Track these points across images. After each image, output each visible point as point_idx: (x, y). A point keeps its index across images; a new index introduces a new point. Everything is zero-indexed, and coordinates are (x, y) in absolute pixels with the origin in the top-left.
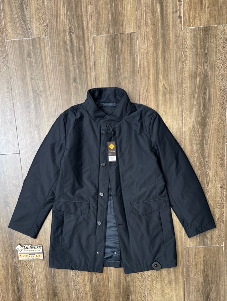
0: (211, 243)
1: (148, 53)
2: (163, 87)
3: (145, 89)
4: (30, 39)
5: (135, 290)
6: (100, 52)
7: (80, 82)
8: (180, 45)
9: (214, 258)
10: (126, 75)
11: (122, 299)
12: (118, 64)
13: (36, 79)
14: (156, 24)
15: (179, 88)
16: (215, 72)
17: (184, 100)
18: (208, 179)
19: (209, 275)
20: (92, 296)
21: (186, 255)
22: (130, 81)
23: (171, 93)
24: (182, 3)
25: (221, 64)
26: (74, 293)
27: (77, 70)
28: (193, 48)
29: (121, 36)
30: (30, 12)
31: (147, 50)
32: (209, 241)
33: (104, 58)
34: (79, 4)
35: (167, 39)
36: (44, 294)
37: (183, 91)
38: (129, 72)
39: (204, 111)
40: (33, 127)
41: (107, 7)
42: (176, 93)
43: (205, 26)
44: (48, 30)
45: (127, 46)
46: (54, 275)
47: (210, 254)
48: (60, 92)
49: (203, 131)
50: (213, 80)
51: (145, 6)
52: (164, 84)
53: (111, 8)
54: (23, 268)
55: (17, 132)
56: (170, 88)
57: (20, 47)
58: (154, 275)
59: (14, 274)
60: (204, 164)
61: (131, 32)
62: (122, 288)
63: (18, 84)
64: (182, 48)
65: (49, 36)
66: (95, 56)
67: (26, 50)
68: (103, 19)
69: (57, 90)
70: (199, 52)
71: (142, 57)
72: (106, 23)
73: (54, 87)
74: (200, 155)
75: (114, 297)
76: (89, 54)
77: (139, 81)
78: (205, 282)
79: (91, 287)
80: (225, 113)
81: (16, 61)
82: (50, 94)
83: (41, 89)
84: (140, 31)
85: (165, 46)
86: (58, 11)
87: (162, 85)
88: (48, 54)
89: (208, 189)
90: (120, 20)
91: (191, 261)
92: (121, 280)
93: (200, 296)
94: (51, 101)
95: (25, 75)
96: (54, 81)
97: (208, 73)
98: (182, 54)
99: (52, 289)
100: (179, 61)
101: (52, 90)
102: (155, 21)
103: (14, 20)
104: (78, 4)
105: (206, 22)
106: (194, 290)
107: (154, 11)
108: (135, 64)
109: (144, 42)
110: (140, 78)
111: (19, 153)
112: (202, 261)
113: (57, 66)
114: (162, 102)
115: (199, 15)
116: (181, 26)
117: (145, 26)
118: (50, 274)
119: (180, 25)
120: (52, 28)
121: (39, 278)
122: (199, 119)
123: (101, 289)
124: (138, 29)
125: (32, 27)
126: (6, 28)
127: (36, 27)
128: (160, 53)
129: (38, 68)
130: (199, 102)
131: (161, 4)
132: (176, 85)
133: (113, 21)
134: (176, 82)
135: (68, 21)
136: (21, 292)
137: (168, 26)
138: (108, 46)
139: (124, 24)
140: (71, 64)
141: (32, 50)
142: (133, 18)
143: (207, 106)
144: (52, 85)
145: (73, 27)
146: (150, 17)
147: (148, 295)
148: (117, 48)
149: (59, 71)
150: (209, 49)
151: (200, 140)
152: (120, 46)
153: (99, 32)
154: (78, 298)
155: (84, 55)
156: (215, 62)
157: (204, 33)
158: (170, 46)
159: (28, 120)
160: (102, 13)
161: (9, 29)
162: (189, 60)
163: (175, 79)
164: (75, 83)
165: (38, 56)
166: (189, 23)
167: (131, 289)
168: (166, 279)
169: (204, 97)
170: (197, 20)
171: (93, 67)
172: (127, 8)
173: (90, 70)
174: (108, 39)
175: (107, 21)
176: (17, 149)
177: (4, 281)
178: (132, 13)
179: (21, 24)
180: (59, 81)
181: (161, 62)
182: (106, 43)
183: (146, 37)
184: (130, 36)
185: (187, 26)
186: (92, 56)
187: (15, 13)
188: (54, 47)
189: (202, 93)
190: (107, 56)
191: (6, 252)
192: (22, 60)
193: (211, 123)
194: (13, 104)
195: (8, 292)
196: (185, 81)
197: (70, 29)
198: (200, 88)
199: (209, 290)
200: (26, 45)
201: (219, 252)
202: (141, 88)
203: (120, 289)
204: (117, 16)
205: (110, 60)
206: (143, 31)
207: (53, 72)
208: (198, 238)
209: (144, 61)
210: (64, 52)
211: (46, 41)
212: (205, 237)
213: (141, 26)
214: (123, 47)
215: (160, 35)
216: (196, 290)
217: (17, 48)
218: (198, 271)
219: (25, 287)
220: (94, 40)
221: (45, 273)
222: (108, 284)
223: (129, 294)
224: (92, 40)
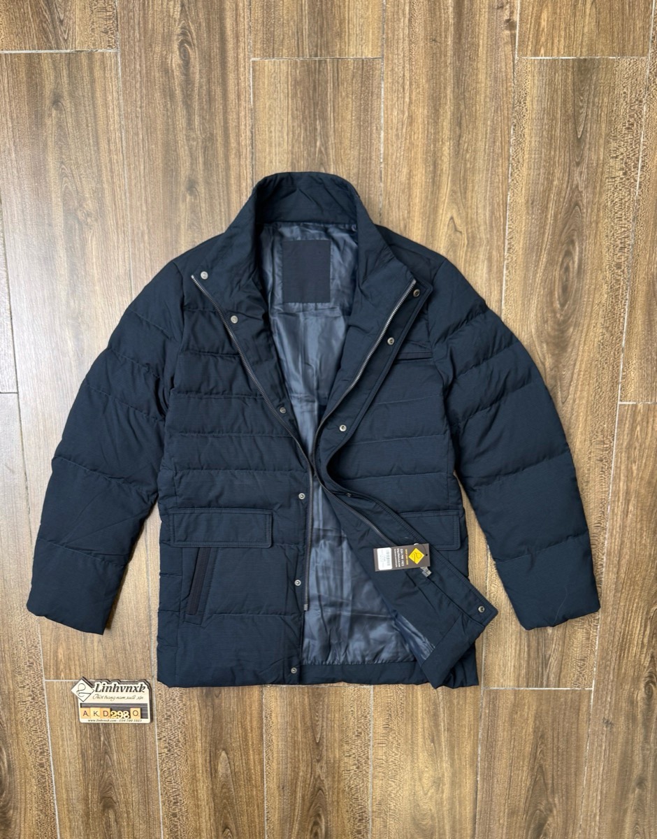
0: (559, 680)
1: (411, 124)
2: (450, 225)
3: (397, 227)
4: (61, 54)
5: (338, 802)
6: (270, 109)
7: (207, 195)
8: (505, 106)
9: (564, 721)
11: (300, 824)
12: (323, 149)
13: (75, 175)
14: (438, 39)
15: (495, 232)
16: (600, 194)
17: (507, 269)
19: (545, 769)
20: (215, 813)
21: (487, 711)
23: (471, 245)
25: (621, 173)
26: (164, 803)
27: (200, 158)
28: (543, 118)
29: (333, 65)
31: (409, 116)
32: (553, 676)
33: (282, 128)
35: (468, 85)
36: (75, 801)
37: (507, 242)
38: (351, 173)
39: (563, 305)
40: (59, 318)
42: (486, 246)
43: (581, 55)
44: (118, 30)
45: (351, 96)
46: (105, 749)
47: (553, 711)
48: (145, 218)
49: (556, 361)
50: (595, 217)
52: (452, 218)
55: (12, 330)
57: (31, 76)
58: (392, 761)
61: (364, 57)
62: (299, 795)
63: (21, 187)
64: (510, 116)
65: (122, 49)
66: (254, 118)
67: (47, 86)
68: (285, 12)
69: (137, 211)
70: (558, 131)
71: (392, 133)
72: (292, 23)
73: (128, 203)
75: (275, 817)
76: (238, 114)
78: (534, 786)
79: (212, 788)
80: (622, 315)
81: (17, 117)
82: (117, 224)
83: (90, 205)
84: (390, 56)
85: (462, 107)
87: (448, 219)
88: (115, 103)
90: (334, 17)
91: (501, 728)
92: (298, 773)
93: (518, 825)
94: (118, 242)
95: (44, 160)
96: (130, 185)
97: (581, 196)
98: (509, 133)
99: (100, 787)
100: (500, 155)
101: (122, 210)
102: (437, 30)
105: (584, 44)
106: (502, 808)
108: (370, 153)
109: (402, 91)
110: (383, 195)
111: (16, 391)
112: (531, 730)
113: (140, 141)
115: (566, 24)
116: (513, 51)
117: (407, 42)
118: (95, 746)
119: (509, 47)
120: (129, 24)
121: (61, 756)
122: (549, 328)
123: (241, 794)
124: (388, 50)
125: (70, 19)
127: (80, 20)
128: (445, 127)
129: (81, 143)
130: (551, 279)
132: (488, 224)
133: (314, 18)
134: (487, 215)
135: (179, 9)
136: (9, 794)
137: (474, 46)
138: (296, 93)
139: (345, 32)
140: (181, 137)
141: (66, 86)
142: (373, 15)
143: (574, 292)
144: (123, 198)
145: (192, 29)
146: (425, 15)
147: (374, 817)
148: (322, 101)
149: (146, 156)
150: (589, 125)
152: (330, 96)
154: (175, 815)
155: (221, 114)
156: (603, 166)
157: (576, 77)
158: (478, 108)
159: (46, 295)
162: (530, 154)
163: (484, 206)
164: (191, 195)
165: (85, 107)
166: (536, 43)
167: (326, 798)
168: (427, 775)
169: (565, 265)
170: (560, 36)
171: (246, 151)
173: (237, 160)
174: (296, 71)
175: (296, 18)
176: (10, 380)
179: (36, 7)
180: (145, 187)
181: (448, 151)
182: (289, 83)
183: (407, 75)
184: (361, 66)
185: (529, 53)
186: (245, 117)
188: (134, 82)
189: (560, 252)
190: (290, 122)
192: (36, 117)
193: (580, 341)
194: (4, 247)
196: (514, 215)
197: (184, 34)
198: (557, 238)
199: (543, 811)
200: (48, 71)
201: (579, 706)
203: (295, 797)
204: (326, 4)
205: (299, 135)
206: (400, 57)
207: (127, 158)
208: (525, 665)
209: (397, 146)
210: (164, 100)
211: (109, 63)
212: (542, 663)
213: (395, 42)
214: (340, 99)
215: (450, 72)
216: (509, 810)
217: (23, 78)
218: (518, 758)
219: (21, 778)
220: (253, 70)
221: (81, 741)
222: (262, 782)
223: (320, 812)
224: (247, 70)
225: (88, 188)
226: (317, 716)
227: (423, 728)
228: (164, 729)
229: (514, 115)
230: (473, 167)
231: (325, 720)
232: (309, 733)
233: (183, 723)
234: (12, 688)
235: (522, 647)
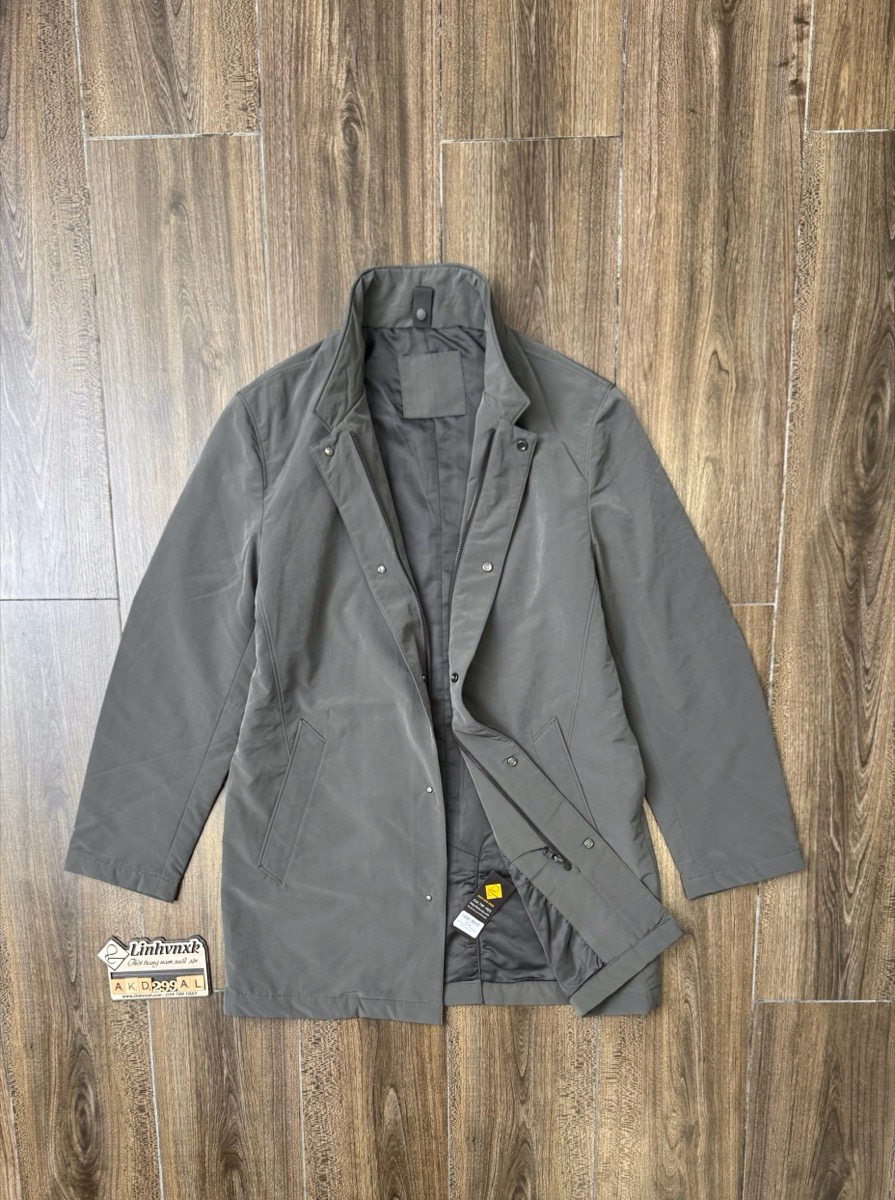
0: (861, 988)
1: (660, 225)
2: (713, 363)
3: (639, 366)
4: (183, 139)
5: (550, 1161)
6: (466, 208)
8: (790, 198)
9: (867, 1047)
10: (567, 308)
11: (497, 1190)
12: (538, 262)
13: (200, 303)
14: (698, 109)
15: (774, 370)
17: (791, 421)
18: (868, 741)
19: (841, 1114)
20: (379, 1176)
21: (760, 1033)
22: (581, 330)
23: (741, 388)
24: (808, 31)
26: (308, 1159)
28: (842, 214)
29: (554, 147)
30: (190, 30)
31: (657, 214)
32: (852, 983)
33: (482, 234)
34: (392, 8)
35: (739, 171)
36: (186, 1159)
37: (791, 384)
38: (577, 294)
39: (868, 470)
41: (506, 26)
42: (762, 390)
44: (260, 106)
45: (577, 189)
46: (230, 1087)
47: (852, 1033)
49: (859, 546)
51: (661, 34)
52: (715, 353)
53: (523, 31)
54: (108, 1054)
55: (111, 512)
56: (740, 369)
57: (141, 169)
59: (70, 1076)
60: (856, 677)
61: (595, 136)
62: (496, 1150)
63: (126, 320)
64: (796, 211)
65: (265, 131)
66: (444, 221)
67: (164, 183)
68: (488, 77)
69: (284, 350)
70: (864, 230)
71: (634, 238)
72: (497, 92)
73: (271, 338)
74: (844, 643)
75: (462, 1181)
76: (423, 216)
77: (615, 333)
78: (825, 1137)
79: (376, 1140)
81: (123, 225)
83: (220, 343)
84: (632, 133)
85: (730, 201)
86: (304, 30)
87: (710, 354)
88: (256, 204)
89: (865, 781)
90: (556, 81)
91: (777, 1059)
92: (495, 1120)
93: (801, 1192)
95: (158, 283)
96: (274, 314)
98: (795, 235)
99: (220, 1139)
100: (782, 265)
101: (263, 349)
102: (696, 97)
103: (123, 59)
104: (388, 10)
106: (780, 1168)
107: (694, 54)
108: (604, 266)
109: (647, 180)
110: (621, 323)
111: (116, 597)
112: (821, 1059)
113: (289, 255)
114: (706, 422)
115: (875, 85)
116: (801, 122)
117: (655, 113)
118: (215, 1082)
119: (796, 118)
120: (276, 97)
121: (168, 1095)
122: (849, 501)
123: (415, 1148)
124: (629, 125)
125: (197, 91)
126: (89, 86)
127: (210, 93)
128: (707, 229)
129: (209, 259)
130: (853, 434)
131: (727, 29)
132: (765, 359)
133: (528, 84)
134: (764, 347)
135: (345, 76)
136: (96, 1148)
137: (748, 118)
138: (502, 186)
139: (571, 102)
140: (345, 248)
141: (190, 182)
142: (609, 78)
143: (884, 450)
144: (265, 332)
145: (362, 102)
146: (680, 77)
147: (599, 1181)
148: (537, 196)
149: (297, 276)
151: (846, 582)
152: (549, 189)
153: (467, 126)
154: (323, 1178)
155: (399, 216)
157: (888, 157)
158: (752, 201)
159: (158, 466)
160: (486, 49)
161: (102, 94)
162: (824, 263)
163: (761, 335)
165: (215, 210)
166: (834, 111)
167: (533, 1154)
168: (675, 1123)
169: (871, 414)
170: (866, 101)
172: (586, 36)
174: (502, 156)
175: (503, 85)
176: (108, 581)
177: (28, 1102)
178: (604, 57)
179: (151, 77)
180: (295, 316)
181: (710, 261)
182: (494, 173)
183: (655, 159)
184: (592, 148)
185: (823, 125)
186: (432, 221)
187: (128, 29)
188: (282, 175)
190: (494, 225)
191: (43, 988)
192: (149, 223)
194: (102, 400)
195: (42, 1144)
196: (801, 347)
197: (350, 109)
198: (860, 376)
199: (838, 1172)
200: (166, 163)
201: (889, 1026)
202: (623, 363)
203: (491, 1153)
204: (545, 65)
205: (506, 243)
206: (645, 134)
207: (270, 277)
208: (812, 969)
209: (640, 256)
210: (321, 199)
211: (248, 150)
212: (838, 965)
213: (639, 114)
214: (562, 193)
215: (714, 154)
216: (789, 1171)
217: (131, 173)
218: (802, 1098)
219: (113, 1127)
220: (443, 157)
221: (197, 1075)
222: (445, 1131)
223: (525, 1174)
224: (435, 156)
225: (217, 320)
226: (522, 1040)
227: (670, 1057)
228: (310, 1058)
229: (802, 210)
230: (745, 283)
231: (532, 1045)
232: (511, 1064)
233: (338, 1049)
234: (102, 1001)
235: (809, 943)
